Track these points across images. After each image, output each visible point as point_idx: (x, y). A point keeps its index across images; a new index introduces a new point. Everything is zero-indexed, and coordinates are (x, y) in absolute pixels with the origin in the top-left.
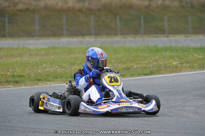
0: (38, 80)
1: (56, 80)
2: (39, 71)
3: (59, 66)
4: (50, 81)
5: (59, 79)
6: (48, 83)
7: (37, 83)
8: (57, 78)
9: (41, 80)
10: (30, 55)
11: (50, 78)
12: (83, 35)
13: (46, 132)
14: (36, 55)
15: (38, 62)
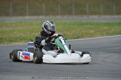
0: (11, 41)
1: (21, 41)
2: (11, 36)
3: (23, 33)
4: (18, 42)
5: (23, 41)
6: (17, 43)
7: (10, 43)
8: (22, 40)
9: (13, 41)
10: (7, 26)
11: (18, 40)
12: (38, 15)
13: (14, 72)
14: (10, 26)
15: (11, 31)
